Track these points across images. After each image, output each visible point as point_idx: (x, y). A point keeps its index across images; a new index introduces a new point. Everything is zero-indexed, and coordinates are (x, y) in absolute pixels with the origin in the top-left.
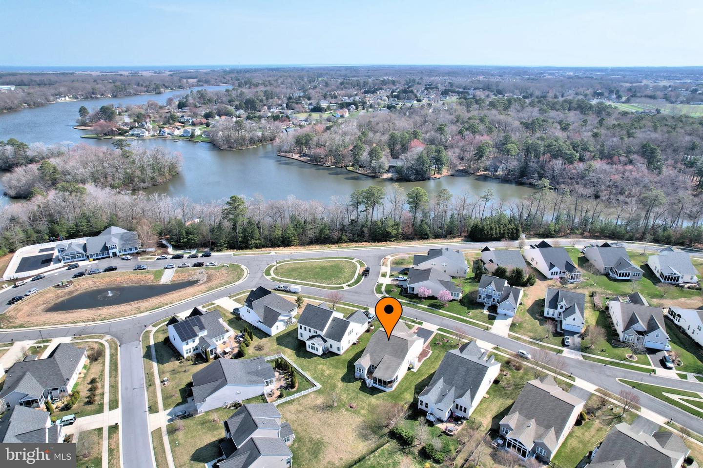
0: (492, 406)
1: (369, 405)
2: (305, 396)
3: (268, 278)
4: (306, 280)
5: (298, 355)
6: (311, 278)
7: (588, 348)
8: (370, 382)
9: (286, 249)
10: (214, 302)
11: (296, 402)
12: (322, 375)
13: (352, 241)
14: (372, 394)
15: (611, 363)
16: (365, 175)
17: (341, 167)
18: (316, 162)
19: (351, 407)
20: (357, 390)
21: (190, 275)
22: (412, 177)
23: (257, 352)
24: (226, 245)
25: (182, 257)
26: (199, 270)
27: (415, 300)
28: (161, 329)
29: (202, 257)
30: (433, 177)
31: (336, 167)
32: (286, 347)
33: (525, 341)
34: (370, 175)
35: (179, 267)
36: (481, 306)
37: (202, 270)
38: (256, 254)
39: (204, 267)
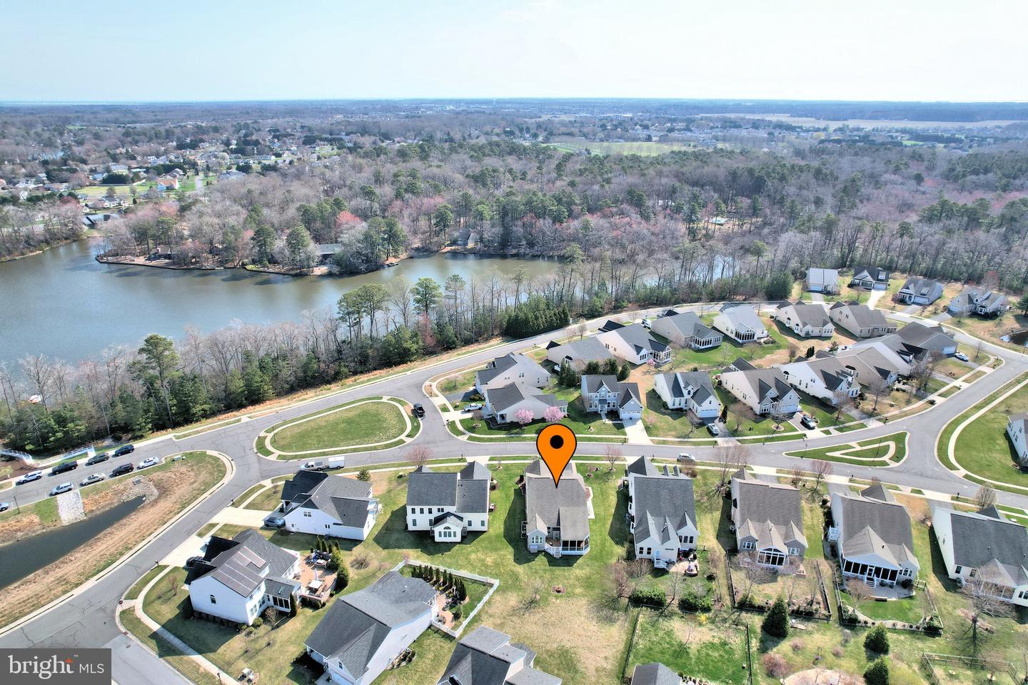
0: (704, 525)
1: (578, 579)
2: (489, 602)
3: (272, 458)
4: (338, 446)
5: (430, 553)
6: (342, 441)
7: (736, 430)
8: (556, 551)
9: (258, 407)
10: (213, 521)
11: (484, 617)
12: (487, 566)
13: (355, 373)
14: (570, 565)
15: (767, 440)
16: (284, 274)
17: (235, 267)
18: (183, 265)
19: (559, 592)
20: (548, 567)
21: (116, 493)
22: (363, 267)
23: (362, 571)
24: (150, 426)
25: (75, 466)
26: (128, 479)
27: (515, 431)
28: (154, 596)
29: (116, 455)
30: (387, 262)
31: (225, 268)
32: (399, 548)
33: (673, 443)
34: (292, 272)
35: (82, 485)
36: (595, 416)
37: (137, 478)
38: (216, 427)
39: (135, 471)
